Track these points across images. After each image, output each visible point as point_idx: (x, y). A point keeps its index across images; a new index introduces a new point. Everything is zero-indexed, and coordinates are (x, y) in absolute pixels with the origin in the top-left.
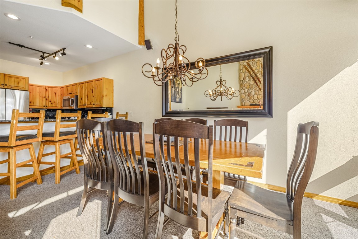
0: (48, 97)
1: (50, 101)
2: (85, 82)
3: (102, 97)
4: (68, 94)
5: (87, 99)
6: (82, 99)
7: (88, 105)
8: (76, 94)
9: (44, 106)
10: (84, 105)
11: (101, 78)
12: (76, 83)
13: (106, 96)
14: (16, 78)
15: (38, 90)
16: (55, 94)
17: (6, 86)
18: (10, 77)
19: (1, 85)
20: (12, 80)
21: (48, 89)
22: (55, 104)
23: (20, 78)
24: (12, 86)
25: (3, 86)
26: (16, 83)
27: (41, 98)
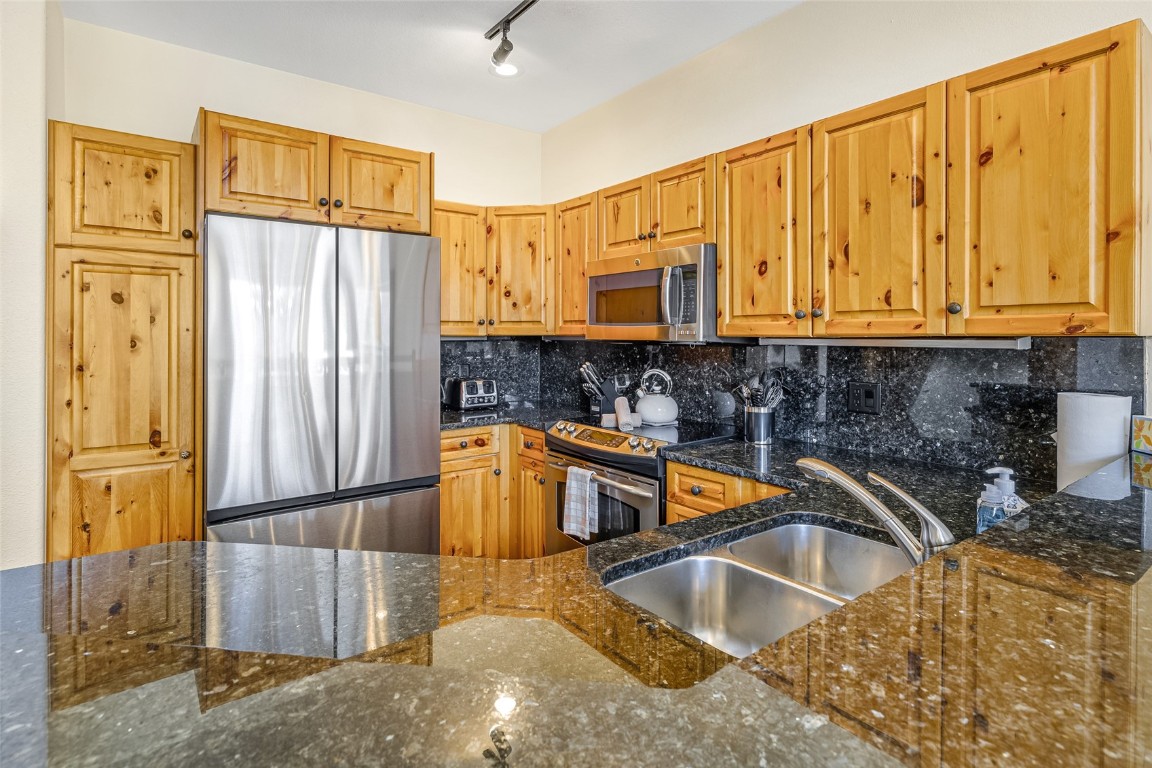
0: (498, 271)
1: (508, 294)
2: (810, 132)
3: (1115, 236)
6: (761, 272)
7: (842, 313)
9: (481, 323)
10: (787, 316)
12: (703, 160)
14: (381, 159)
15: (456, 234)
16: (530, 250)
17: (339, 210)
18: (355, 155)
19: (318, 207)
20: (364, 170)
21: (495, 227)
22: (531, 308)
23: (395, 162)
24: (363, 212)
25: (327, 208)
26: (380, 192)
27: (468, 277)
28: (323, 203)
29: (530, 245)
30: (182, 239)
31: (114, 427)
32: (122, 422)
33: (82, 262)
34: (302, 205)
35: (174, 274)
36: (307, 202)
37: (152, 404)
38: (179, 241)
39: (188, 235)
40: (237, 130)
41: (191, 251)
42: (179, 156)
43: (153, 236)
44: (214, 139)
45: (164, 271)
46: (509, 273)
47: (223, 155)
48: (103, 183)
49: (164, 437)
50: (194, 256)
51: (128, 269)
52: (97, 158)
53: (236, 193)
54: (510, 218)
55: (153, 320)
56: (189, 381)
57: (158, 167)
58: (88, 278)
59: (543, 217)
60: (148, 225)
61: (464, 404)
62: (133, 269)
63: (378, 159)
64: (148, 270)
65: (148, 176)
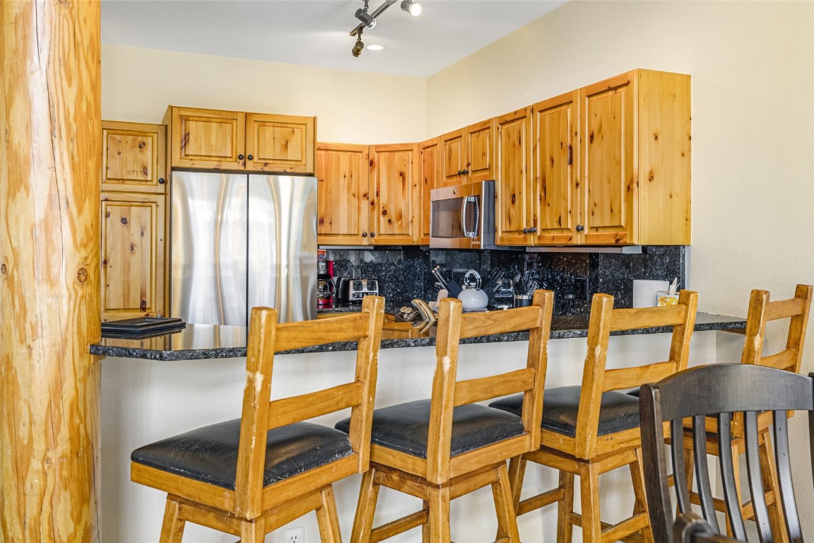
0: (378, 195)
1: (385, 213)
2: (532, 111)
3: (629, 189)
4: (449, 177)
5: (543, 199)
6: (513, 202)
7: (544, 230)
8: (486, 173)
9: (364, 235)
10: (525, 232)
11: (626, 75)
12: (489, 121)
13: (651, 179)
14: (279, 125)
15: (344, 168)
16: (401, 178)
17: (252, 162)
18: (262, 124)
19: (238, 160)
20: (268, 133)
21: (376, 161)
22: (401, 224)
23: (289, 125)
24: (267, 162)
25: (243, 160)
26: (278, 147)
27: (355, 201)
28: (241, 157)
29: (402, 174)
30: (159, 184)
31: (122, 297)
32: (126, 295)
33: (106, 200)
34: (228, 160)
35: (154, 205)
36: (231, 157)
37: (142, 285)
38: (157, 185)
39: (162, 181)
40: (189, 116)
41: (163, 191)
42: (157, 133)
43: (143, 183)
44: (176, 122)
45: (148, 204)
46: (386, 197)
47: (182, 133)
48: (116, 153)
49: (148, 305)
50: (165, 194)
51: (130, 203)
52: (114, 139)
53: (188, 155)
54: (387, 154)
55: (142, 234)
56: (162, 271)
57: (146, 141)
58: (109, 209)
59: (410, 153)
60: (140, 177)
61: (351, 298)
62: (132, 203)
63: (277, 125)
64: (140, 204)
65: (140, 147)
